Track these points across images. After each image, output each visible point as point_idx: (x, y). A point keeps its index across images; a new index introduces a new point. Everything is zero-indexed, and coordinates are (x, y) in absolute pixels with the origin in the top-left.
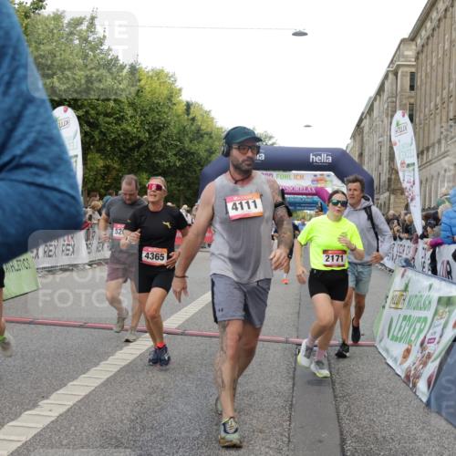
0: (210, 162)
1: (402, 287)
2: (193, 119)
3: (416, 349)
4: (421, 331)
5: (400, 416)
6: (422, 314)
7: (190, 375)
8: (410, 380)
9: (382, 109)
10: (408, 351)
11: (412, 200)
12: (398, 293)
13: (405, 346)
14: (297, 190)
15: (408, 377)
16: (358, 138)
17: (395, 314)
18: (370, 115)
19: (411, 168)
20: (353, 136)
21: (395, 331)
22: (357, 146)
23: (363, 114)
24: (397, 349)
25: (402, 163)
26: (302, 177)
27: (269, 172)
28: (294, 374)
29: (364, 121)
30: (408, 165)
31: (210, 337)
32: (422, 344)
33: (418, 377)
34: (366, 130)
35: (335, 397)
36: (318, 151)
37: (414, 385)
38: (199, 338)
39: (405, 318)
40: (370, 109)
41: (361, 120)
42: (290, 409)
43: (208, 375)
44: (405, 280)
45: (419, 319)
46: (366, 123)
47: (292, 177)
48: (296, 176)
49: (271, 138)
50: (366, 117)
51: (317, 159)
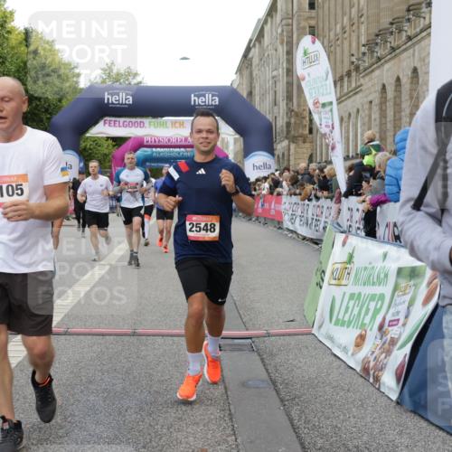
0: (60, 108)
1: (345, 259)
2: (35, 52)
3: (372, 334)
4: (377, 311)
5: (369, 420)
6: (378, 290)
7: (90, 386)
8: (369, 373)
9: (274, 33)
10: (362, 338)
11: (333, 148)
12: (339, 266)
13: (358, 332)
14: (173, 142)
15: (366, 370)
16: (246, 73)
17: (338, 292)
18: (260, 42)
19: (328, 109)
20: (240, 70)
21: (340, 313)
22: (245, 81)
23: (251, 41)
24: (346, 336)
25: (316, 103)
26: (182, 124)
27: (139, 120)
28: (222, 376)
29: (253, 50)
30: (324, 105)
31: (103, 335)
32: (381, 327)
33: (382, 369)
34: (256, 61)
35: (282, 401)
36: (200, 91)
37: (377, 379)
38: (90, 337)
39: (352, 296)
40: (260, 35)
41: (248, 49)
42: (231, 419)
43: (114, 385)
44: (348, 249)
45: (373, 297)
46: (255, 52)
47: (169, 124)
48: (174, 124)
49: (136, 75)
50: (254, 45)
51: (200, 101)
